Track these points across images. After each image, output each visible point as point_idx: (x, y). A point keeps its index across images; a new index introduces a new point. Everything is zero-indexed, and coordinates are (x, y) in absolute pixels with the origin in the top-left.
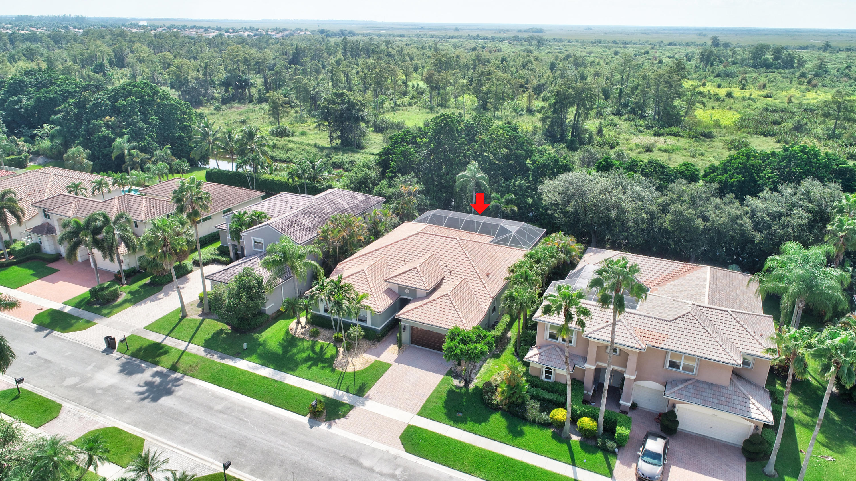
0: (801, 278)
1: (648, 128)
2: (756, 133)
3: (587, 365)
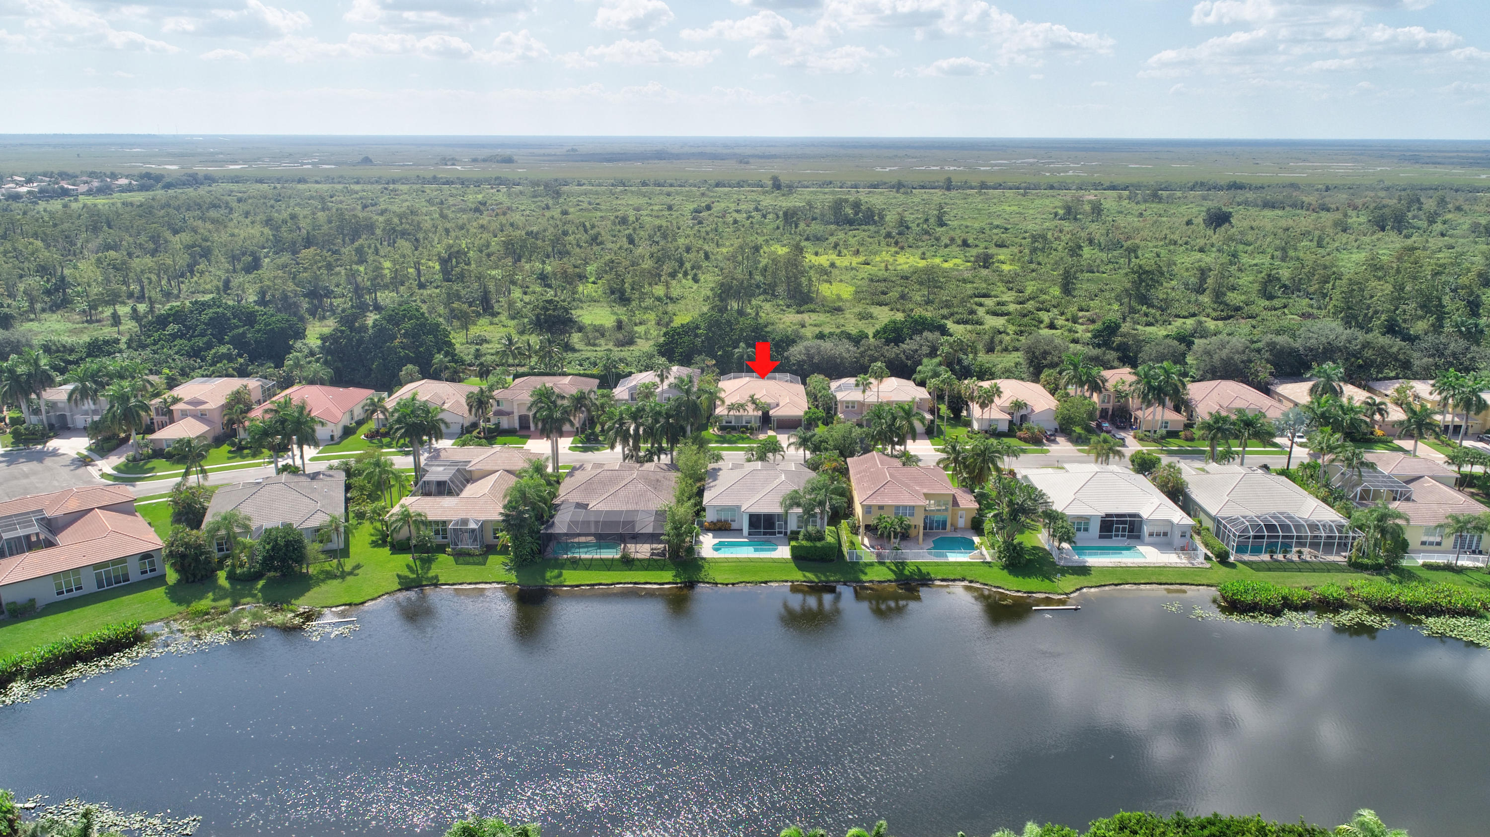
2: (873, 303)
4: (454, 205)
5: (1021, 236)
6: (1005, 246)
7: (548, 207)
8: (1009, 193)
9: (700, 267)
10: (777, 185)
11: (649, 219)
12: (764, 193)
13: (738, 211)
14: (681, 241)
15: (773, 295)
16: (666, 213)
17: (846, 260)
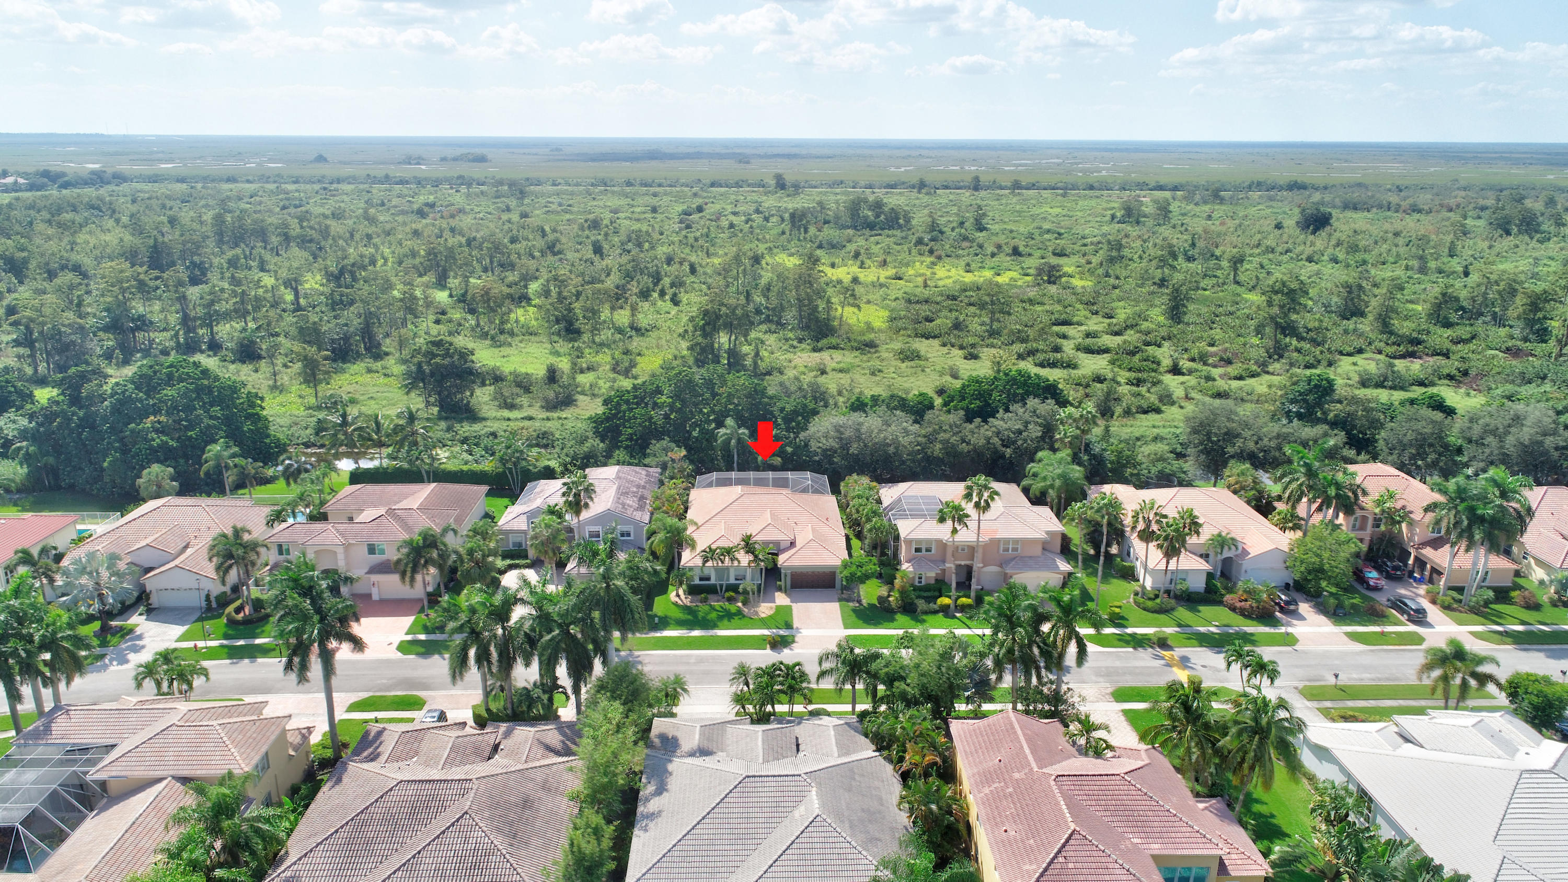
0: (1060, 476)
1: (800, 341)
2: (916, 336)
3: (947, 565)
4: (395, 207)
5: (1080, 243)
6: (1065, 255)
7: (508, 209)
8: (1046, 194)
9: (682, 284)
10: (781, 184)
11: (627, 222)
12: (766, 194)
13: (735, 214)
14: (662, 250)
15: (779, 323)
16: (649, 216)
17: (869, 275)
